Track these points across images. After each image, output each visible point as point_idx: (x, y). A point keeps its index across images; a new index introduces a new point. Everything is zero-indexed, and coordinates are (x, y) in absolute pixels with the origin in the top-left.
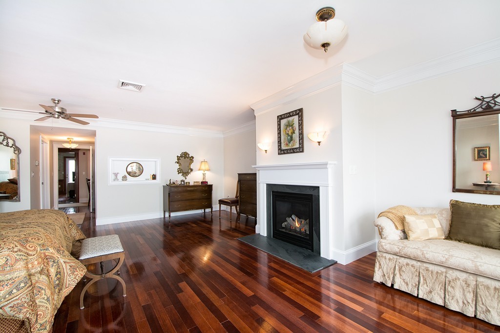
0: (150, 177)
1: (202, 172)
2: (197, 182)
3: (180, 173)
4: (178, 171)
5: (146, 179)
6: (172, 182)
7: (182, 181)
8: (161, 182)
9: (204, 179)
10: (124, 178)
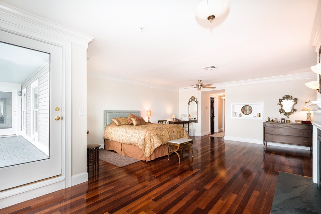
0: (257, 115)
1: (307, 112)
2: (298, 121)
3: (282, 112)
4: (280, 111)
5: (254, 116)
6: (271, 120)
7: (282, 119)
8: (264, 119)
9: (307, 119)
10: (240, 115)
